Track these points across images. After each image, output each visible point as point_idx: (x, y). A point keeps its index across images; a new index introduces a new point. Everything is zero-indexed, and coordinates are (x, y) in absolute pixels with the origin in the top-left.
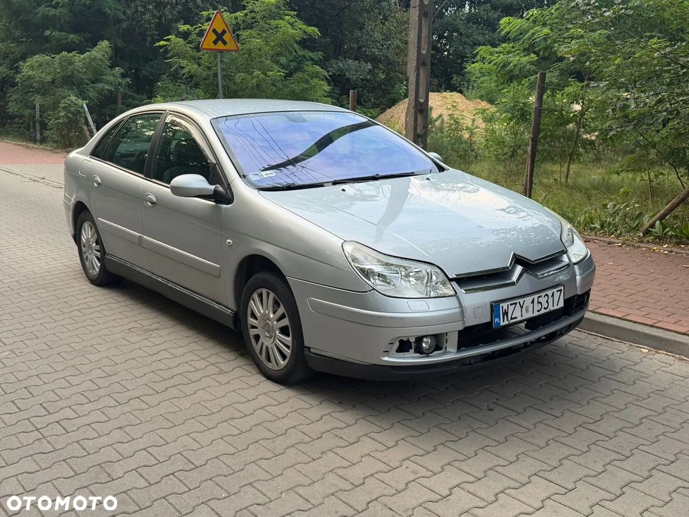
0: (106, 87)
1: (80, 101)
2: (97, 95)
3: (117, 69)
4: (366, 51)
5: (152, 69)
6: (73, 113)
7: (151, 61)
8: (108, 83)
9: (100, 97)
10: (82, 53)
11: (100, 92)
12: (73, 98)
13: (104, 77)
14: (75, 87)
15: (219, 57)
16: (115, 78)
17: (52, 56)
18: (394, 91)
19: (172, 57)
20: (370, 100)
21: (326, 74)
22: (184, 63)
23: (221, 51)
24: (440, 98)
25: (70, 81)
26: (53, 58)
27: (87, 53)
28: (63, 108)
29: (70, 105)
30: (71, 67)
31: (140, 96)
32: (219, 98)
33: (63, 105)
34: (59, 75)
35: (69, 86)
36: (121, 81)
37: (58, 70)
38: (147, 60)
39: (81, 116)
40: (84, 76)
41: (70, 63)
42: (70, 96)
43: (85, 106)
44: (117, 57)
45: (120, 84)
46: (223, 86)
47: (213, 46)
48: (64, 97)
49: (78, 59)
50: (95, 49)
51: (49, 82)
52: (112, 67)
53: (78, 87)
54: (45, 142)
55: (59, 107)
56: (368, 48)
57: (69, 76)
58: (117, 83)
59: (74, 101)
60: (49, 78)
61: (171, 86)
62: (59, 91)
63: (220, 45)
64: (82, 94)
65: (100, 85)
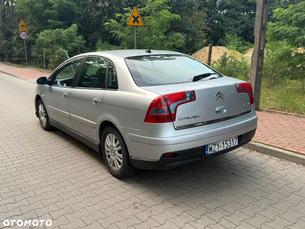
0: (76, 44)
1: (65, 51)
2: (72, 48)
3: (80, 36)
4: (184, 28)
5: (93, 37)
6: (61, 56)
7: (93, 33)
8: (76, 43)
9: (73, 49)
10: (65, 29)
11: (73, 46)
12: (61, 49)
13: (74, 40)
14: (62, 44)
15: (135, 29)
16: (79, 40)
17: (52, 30)
18: (195, 46)
19: (112, 30)
20: (185, 50)
21: (183, 37)
22: (118, 32)
23: (136, 26)
24: (217, 49)
25: (59, 42)
26: (53, 31)
27: (67, 29)
28: (57, 54)
29: (60, 53)
30: (60, 36)
31: (88, 48)
32: (134, 49)
33: (57, 53)
34: (55, 39)
35: (59, 44)
36: (82, 42)
37: (54, 37)
38: (91, 33)
39: (65, 57)
40: (66, 40)
41: (60, 34)
42: (60, 48)
43: (67, 53)
44: (80, 31)
45: (81, 43)
46: (137, 43)
47: (132, 24)
48: (58, 49)
49: (64, 32)
50: (71, 27)
51: (50, 42)
52: (78, 35)
53: (63, 45)
54: (48, 69)
55: (55, 53)
56: (186, 27)
57: (60, 39)
58: (80, 43)
59: (62, 50)
60: (50, 41)
61: (102, 44)
62: (55, 46)
63: (136, 23)
64: (65, 48)
65: (73, 43)
